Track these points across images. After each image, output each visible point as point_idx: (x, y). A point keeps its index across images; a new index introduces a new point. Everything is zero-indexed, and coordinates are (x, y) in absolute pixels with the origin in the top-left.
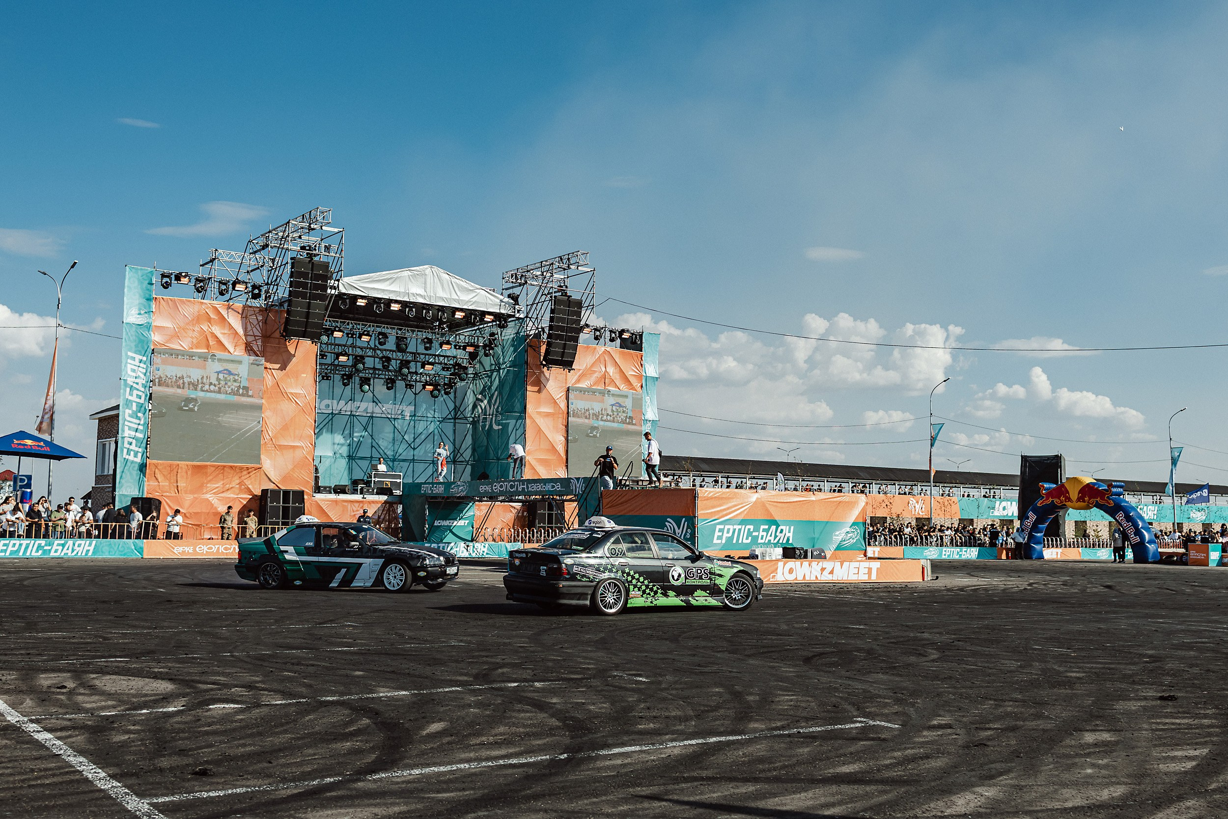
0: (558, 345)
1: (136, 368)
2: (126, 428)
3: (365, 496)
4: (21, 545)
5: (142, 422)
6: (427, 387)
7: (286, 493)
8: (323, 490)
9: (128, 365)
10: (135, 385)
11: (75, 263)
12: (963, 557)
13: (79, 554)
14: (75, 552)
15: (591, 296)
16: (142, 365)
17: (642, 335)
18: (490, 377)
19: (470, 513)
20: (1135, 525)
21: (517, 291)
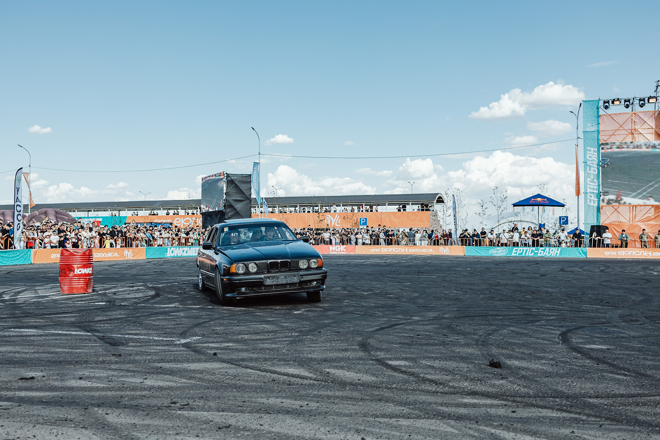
1: (592, 155)
2: (588, 188)
4: (523, 250)
5: (597, 185)
9: (588, 154)
10: (592, 165)
13: (552, 255)
14: (550, 254)
16: (595, 153)
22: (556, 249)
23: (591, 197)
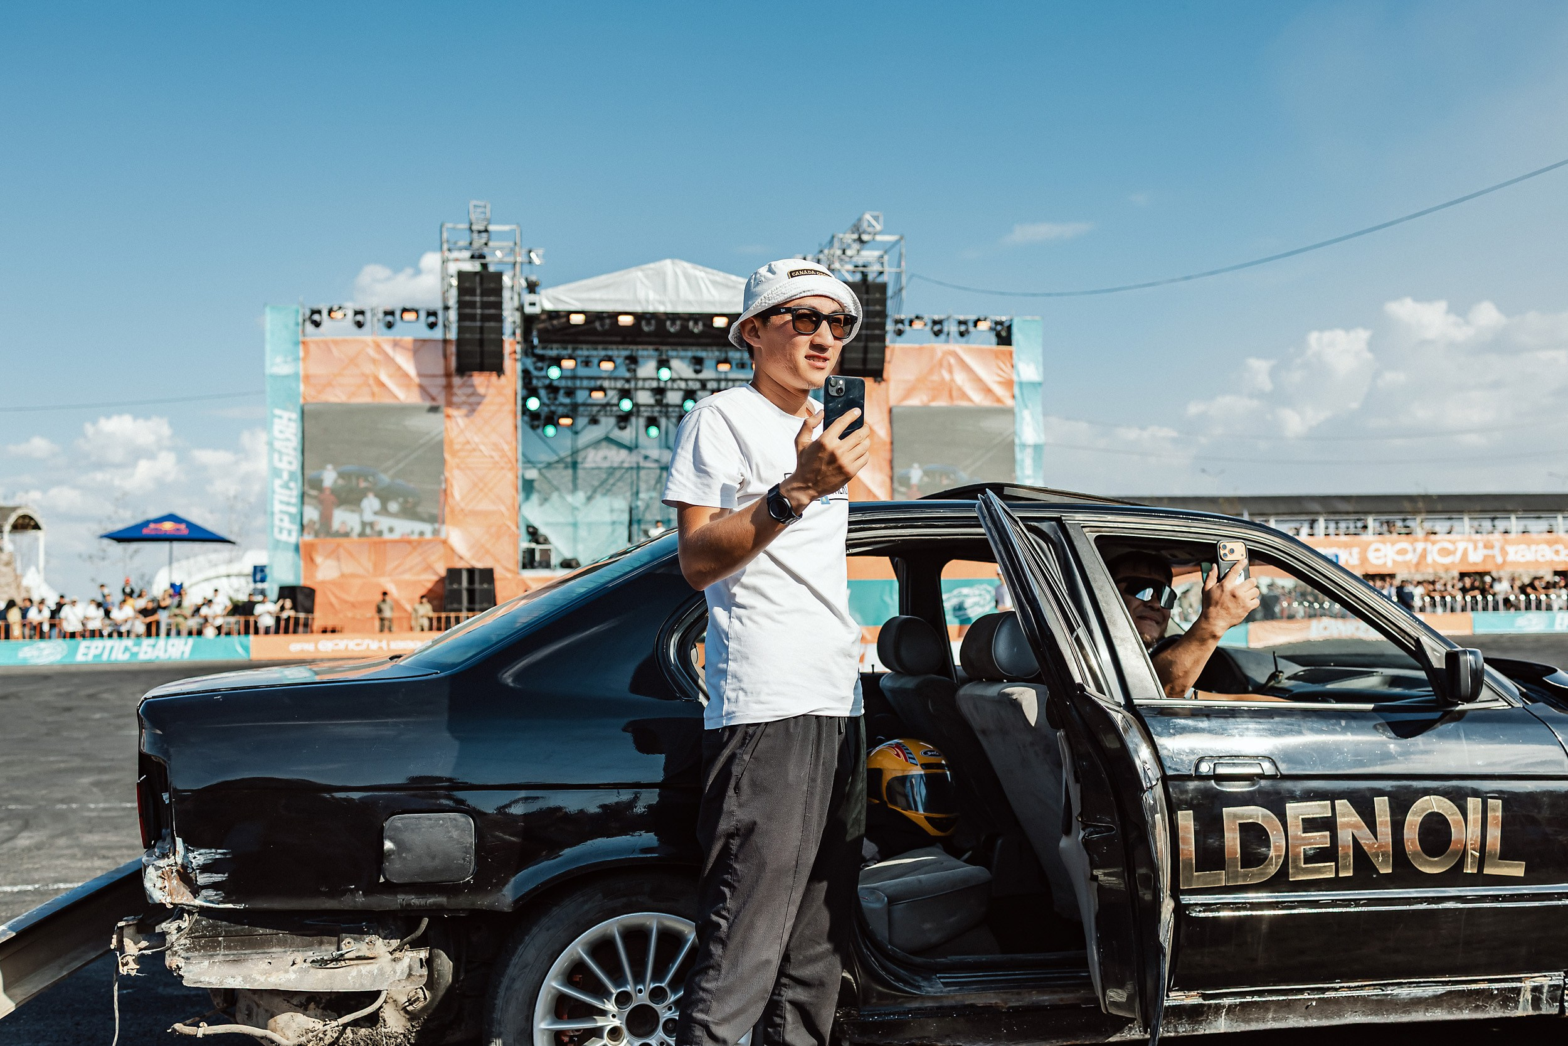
0: (855, 349)
1: (285, 428)
2: (277, 502)
5: (295, 494)
7: (471, 572)
9: (275, 426)
10: (284, 449)
13: (174, 656)
14: (168, 654)
16: (293, 424)
17: (1011, 323)
23: (281, 520)
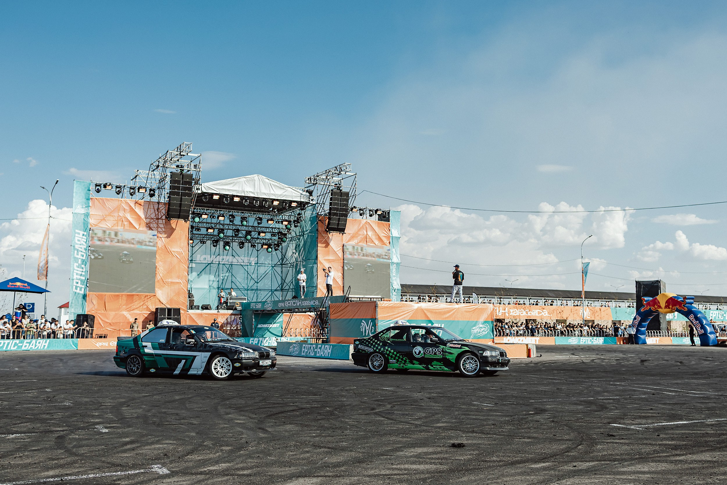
0: (335, 219)
1: (80, 239)
2: (75, 274)
3: (219, 311)
4: (4, 343)
5: (84, 270)
6: (264, 246)
7: (169, 310)
8: (194, 308)
9: (76, 237)
10: (80, 249)
11: (57, 181)
12: (594, 343)
13: (39, 348)
14: (37, 347)
15: (355, 189)
16: (84, 237)
17: (389, 212)
18: (299, 239)
19: (280, 320)
20: (701, 323)
21: (311, 188)
22: (44, 341)
